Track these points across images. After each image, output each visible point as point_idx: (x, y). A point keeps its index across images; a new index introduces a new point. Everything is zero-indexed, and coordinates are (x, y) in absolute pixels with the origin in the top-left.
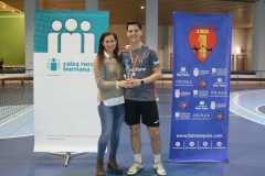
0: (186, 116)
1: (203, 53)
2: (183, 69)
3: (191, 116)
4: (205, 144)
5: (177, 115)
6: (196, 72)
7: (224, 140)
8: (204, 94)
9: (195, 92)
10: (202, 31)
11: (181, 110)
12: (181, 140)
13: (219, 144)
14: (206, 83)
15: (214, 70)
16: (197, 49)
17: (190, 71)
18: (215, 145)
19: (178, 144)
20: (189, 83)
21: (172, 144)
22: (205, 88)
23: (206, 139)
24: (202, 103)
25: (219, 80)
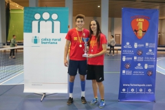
0: (129, 73)
1: (140, 33)
2: (128, 44)
3: (133, 73)
4: (141, 90)
5: (124, 72)
6: (136, 46)
7: (153, 88)
8: (141, 59)
9: (135, 58)
10: (140, 20)
11: (126, 69)
12: (126, 87)
13: (150, 90)
14: (142, 52)
15: (147, 44)
16: (136, 31)
17: (132, 45)
18: (147, 91)
19: (124, 90)
20: (131, 52)
21: (121, 90)
22: (141, 55)
23: (141, 87)
24: (139, 65)
25: (150, 51)
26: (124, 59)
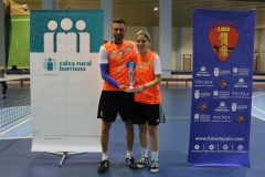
0: (206, 118)
1: (224, 52)
2: (203, 69)
3: (211, 119)
4: (226, 147)
5: (197, 116)
6: (217, 72)
7: (246, 144)
8: (225, 95)
9: (216, 93)
10: (223, 29)
11: (200, 112)
12: (200, 143)
13: (240, 147)
14: (227, 83)
15: (235, 70)
16: (217, 48)
17: (210, 71)
18: (236, 149)
19: (197, 147)
20: (208, 84)
21: (191, 147)
22: (225, 89)
23: (226, 143)
24: (222, 104)
25: (241, 80)
26: (197, 95)
